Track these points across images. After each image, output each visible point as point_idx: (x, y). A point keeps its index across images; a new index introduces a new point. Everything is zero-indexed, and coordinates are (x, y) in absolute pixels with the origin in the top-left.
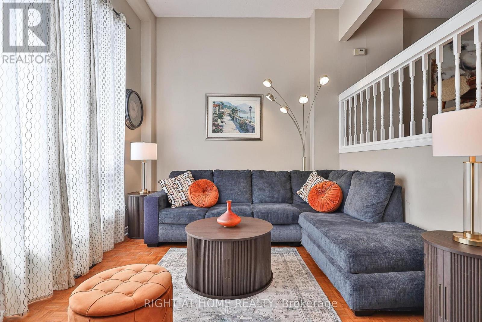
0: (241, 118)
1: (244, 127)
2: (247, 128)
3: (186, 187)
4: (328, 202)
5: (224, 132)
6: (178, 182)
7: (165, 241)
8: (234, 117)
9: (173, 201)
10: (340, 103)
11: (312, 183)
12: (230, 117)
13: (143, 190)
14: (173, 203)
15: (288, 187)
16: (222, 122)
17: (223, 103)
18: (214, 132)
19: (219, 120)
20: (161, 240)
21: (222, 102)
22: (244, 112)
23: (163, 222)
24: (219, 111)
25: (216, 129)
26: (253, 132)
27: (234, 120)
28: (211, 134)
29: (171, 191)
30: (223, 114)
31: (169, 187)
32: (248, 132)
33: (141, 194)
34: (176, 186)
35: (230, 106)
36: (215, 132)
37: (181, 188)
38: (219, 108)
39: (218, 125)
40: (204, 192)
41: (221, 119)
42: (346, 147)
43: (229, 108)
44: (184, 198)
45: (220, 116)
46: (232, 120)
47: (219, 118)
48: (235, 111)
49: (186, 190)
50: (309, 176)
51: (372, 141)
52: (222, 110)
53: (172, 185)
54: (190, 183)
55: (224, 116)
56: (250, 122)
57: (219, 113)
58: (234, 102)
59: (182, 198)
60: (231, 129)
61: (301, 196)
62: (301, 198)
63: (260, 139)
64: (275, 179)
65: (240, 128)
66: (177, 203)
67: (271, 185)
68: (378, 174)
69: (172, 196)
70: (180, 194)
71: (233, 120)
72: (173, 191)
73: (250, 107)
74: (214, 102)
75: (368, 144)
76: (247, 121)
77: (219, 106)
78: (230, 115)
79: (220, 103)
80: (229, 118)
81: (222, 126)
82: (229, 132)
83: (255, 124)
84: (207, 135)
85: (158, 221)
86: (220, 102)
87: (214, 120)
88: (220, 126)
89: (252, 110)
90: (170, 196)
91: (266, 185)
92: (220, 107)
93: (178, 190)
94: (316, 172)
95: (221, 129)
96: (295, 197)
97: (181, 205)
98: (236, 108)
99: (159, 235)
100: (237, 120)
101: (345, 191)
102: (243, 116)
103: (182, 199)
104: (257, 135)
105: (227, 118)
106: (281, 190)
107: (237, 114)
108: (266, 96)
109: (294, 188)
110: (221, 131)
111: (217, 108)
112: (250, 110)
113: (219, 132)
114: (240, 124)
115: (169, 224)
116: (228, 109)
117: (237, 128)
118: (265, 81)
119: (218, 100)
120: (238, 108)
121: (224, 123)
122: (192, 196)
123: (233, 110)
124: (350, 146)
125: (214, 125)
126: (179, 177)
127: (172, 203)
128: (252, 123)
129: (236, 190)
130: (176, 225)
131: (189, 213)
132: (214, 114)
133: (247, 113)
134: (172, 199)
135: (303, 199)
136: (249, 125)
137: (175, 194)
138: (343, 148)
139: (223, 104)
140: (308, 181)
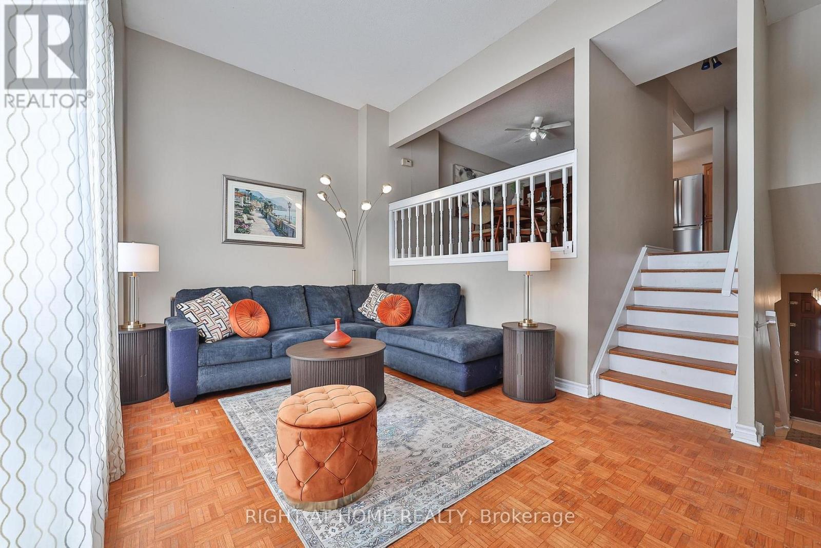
0: (276, 216)
1: (280, 228)
2: (285, 230)
3: (224, 313)
4: (401, 315)
5: (252, 234)
6: (208, 305)
7: (209, 391)
8: (267, 213)
9: (207, 334)
10: (390, 213)
11: (377, 298)
12: (262, 213)
13: (132, 323)
14: (209, 336)
15: (349, 304)
16: (249, 219)
17: (251, 192)
18: (237, 231)
19: (245, 216)
20: (202, 391)
21: (249, 191)
22: (281, 208)
23: (206, 364)
24: (244, 203)
25: (240, 227)
26: (293, 236)
27: (267, 218)
28: (232, 235)
29: (202, 318)
30: (251, 207)
31: (197, 313)
32: (286, 235)
33: (129, 330)
34: (207, 311)
35: (261, 198)
36: (239, 232)
37: (216, 314)
38: (245, 199)
39: (244, 222)
40: (251, 316)
41: (248, 215)
42: (396, 259)
43: (260, 200)
44: (224, 328)
45: (247, 210)
46: (263, 218)
47: (244, 213)
48: (268, 205)
49: (224, 316)
50: (370, 291)
51: (431, 255)
52: (249, 202)
53: (201, 310)
54: (227, 306)
55: (253, 210)
56: (290, 223)
57: (244, 206)
58: (268, 193)
59: (222, 327)
60: (263, 231)
61: (363, 313)
62: (363, 316)
63: (302, 246)
64: (335, 296)
65: (276, 230)
66: (215, 335)
67: (332, 302)
68: (449, 286)
69: (206, 326)
70: (217, 322)
71: (265, 217)
72: (205, 318)
73: (289, 203)
74: (237, 189)
75: (425, 257)
76: (285, 222)
77: (245, 195)
78: (261, 211)
79: (247, 192)
80: (260, 215)
81: (249, 225)
82: (260, 234)
83: (296, 227)
84: (226, 236)
85: (198, 364)
86: (247, 190)
87: (237, 215)
88: (246, 224)
89: (292, 207)
90: (203, 327)
91: (326, 303)
92: (247, 198)
93: (212, 316)
94: (377, 286)
95: (247, 229)
96: (356, 314)
97: (221, 338)
98: (270, 202)
99: (199, 384)
100: (272, 218)
101: (414, 303)
102: (280, 214)
103: (222, 329)
104: (297, 240)
105: (256, 214)
106: (344, 308)
107: (272, 210)
108: (318, 195)
109: (355, 305)
110: (247, 232)
111: (242, 198)
112: (289, 207)
113: (244, 233)
114: (275, 225)
115: (216, 365)
116: (258, 202)
117: (272, 230)
118: (322, 176)
119: (243, 187)
120: (273, 203)
121: (252, 221)
122: (239, 323)
123: (266, 204)
124: (403, 259)
125: (236, 222)
126: (206, 298)
127: (206, 336)
128: (293, 225)
129: (292, 312)
130: (227, 366)
131: (248, 344)
132: (236, 206)
133: (285, 210)
134: (205, 329)
135: (366, 316)
136: (287, 227)
137: (211, 323)
138: (394, 261)
139: (251, 194)
140: (370, 296)
